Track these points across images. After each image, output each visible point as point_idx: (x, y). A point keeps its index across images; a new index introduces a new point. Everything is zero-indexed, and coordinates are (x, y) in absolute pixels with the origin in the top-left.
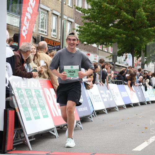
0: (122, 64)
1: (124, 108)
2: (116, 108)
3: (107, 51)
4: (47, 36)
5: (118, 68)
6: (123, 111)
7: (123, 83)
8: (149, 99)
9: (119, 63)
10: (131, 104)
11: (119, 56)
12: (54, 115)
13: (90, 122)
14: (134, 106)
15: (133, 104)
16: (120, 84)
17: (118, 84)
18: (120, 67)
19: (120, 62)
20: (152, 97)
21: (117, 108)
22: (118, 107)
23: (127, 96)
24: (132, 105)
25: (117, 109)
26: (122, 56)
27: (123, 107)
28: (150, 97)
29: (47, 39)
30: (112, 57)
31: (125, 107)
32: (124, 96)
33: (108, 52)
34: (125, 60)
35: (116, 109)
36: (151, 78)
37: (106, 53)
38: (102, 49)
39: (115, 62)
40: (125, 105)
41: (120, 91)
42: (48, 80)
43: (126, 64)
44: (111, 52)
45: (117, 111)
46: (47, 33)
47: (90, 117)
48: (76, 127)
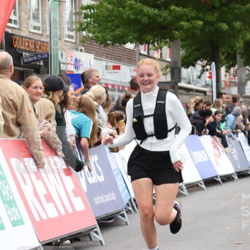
0: (195, 84)
2: (182, 189)
3: (159, 57)
4: (19, 29)
5: (187, 94)
6: (198, 196)
9: (189, 83)
10: (217, 177)
11: (187, 67)
12: (37, 219)
13: (121, 225)
14: (223, 181)
15: (220, 177)
18: (191, 93)
21: (184, 188)
22: (185, 186)
23: (206, 159)
24: (219, 180)
25: (185, 192)
26: (194, 66)
27: (197, 186)
29: (20, 36)
30: (169, 70)
31: (203, 186)
32: (199, 161)
33: (161, 60)
34: (199, 77)
38: (148, 53)
39: (177, 83)
40: (203, 180)
41: (191, 151)
42: (19, 139)
43: (204, 84)
44: (169, 60)
45: (185, 196)
46: (20, 24)
47: (121, 215)
48: (91, 240)
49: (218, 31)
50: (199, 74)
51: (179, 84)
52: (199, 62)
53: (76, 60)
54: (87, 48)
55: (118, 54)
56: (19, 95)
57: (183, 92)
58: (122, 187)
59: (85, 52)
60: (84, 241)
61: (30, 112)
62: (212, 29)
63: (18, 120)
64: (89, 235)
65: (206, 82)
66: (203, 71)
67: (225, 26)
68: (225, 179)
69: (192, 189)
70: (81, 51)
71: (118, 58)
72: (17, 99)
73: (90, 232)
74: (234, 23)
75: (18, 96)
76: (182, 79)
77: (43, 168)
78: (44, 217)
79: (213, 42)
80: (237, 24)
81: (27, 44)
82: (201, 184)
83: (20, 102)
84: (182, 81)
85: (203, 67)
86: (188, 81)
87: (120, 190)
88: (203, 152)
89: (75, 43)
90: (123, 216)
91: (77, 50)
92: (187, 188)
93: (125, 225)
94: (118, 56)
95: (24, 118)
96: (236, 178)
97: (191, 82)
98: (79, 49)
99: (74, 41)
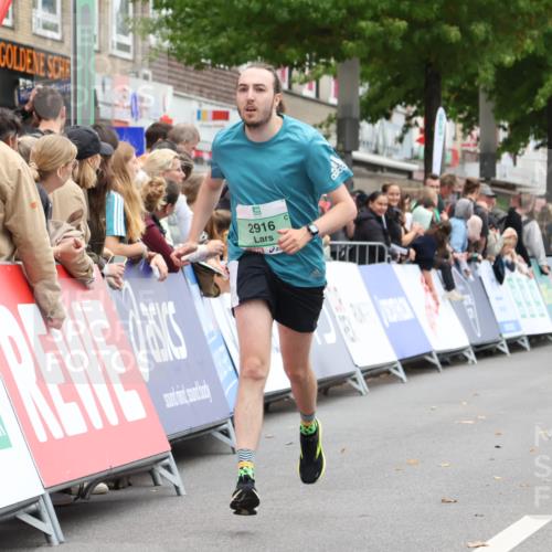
0: (389, 156)
1: (397, 379)
2: (355, 380)
3: (312, 94)
4: (12, 28)
5: (370, 177)
6: (388, 394)
7: (387, 256)
8: (519, 329)
9: (376, 152)
10: (430, 354)
11: (373, 121)
12: (42, 437)
13: (221, 454)
14: (445, 364)
15: (438, 355)
16: (372, 261)
17: (362, 262)
18: (379, 173)
19: (377, 146)
20: (533, 316)
21: (360, 377)
22: (363, 372)
23: (408, 316)
24: (436, 360)
25: (362, 385)
26: (388, 117)
27: (388, 372)
28: (524, 316)
29: (13, 44)
31: (401, 374)
32: (394, 319)
33: (317, 100)
34: (401, 140)
35: (354, 384)
36: (527, 222)
37: (312, 105)
38: (290, 87)
39: (350, 152)
40: (401, 361)
41: (376, 298)
42: (8, 263)
43: (409, 156)
44: (333, 101)
45: (361, 393)
46: (13, 16)
47: (222, 432)
48: (156, 484)
49: (441, 42)
50: (398, 133)
51: (355, 154)
52: (399, 108)
53: (135, 97)
54: (159, 71)
55: (225, 86)
56: (11, 169)
57: (364, 170)
58: (225, 372)
59: (154, 80)
60: (140, 486)
61: (33, 205)
62: (428, 37)
63: (8, 223)
64: (151, 473)
65: (412, 150)
66: (407, 127)
67: (454, 33)
68: (448, 359)
69: (376, 379)
70: (146, 77)
71: (226, 95)
72: (7, 177)
73: (154, 466)
74: (473, 27)
75: (8, 172)
76: (361, 144)
77: (58, 327)
78: (58, 434)
79: (429, 65)
80: (480, 29)
81: (29, 61)
82: (396, 369)
83: (13, 183)
84: (361, 148)
85: (409, 118)
86: (373, 148)
87: (222, 379)
88: (402, 300)
89: (133, 61)
90: (226, 433)
91: (137, 76)
92: (365, 378)
93: (229, 454)
94: (225, 92)
95: (21, 219)
96: (472, 357)
97: (380, 150)
98: (141, 75)
99: (129, 56)
